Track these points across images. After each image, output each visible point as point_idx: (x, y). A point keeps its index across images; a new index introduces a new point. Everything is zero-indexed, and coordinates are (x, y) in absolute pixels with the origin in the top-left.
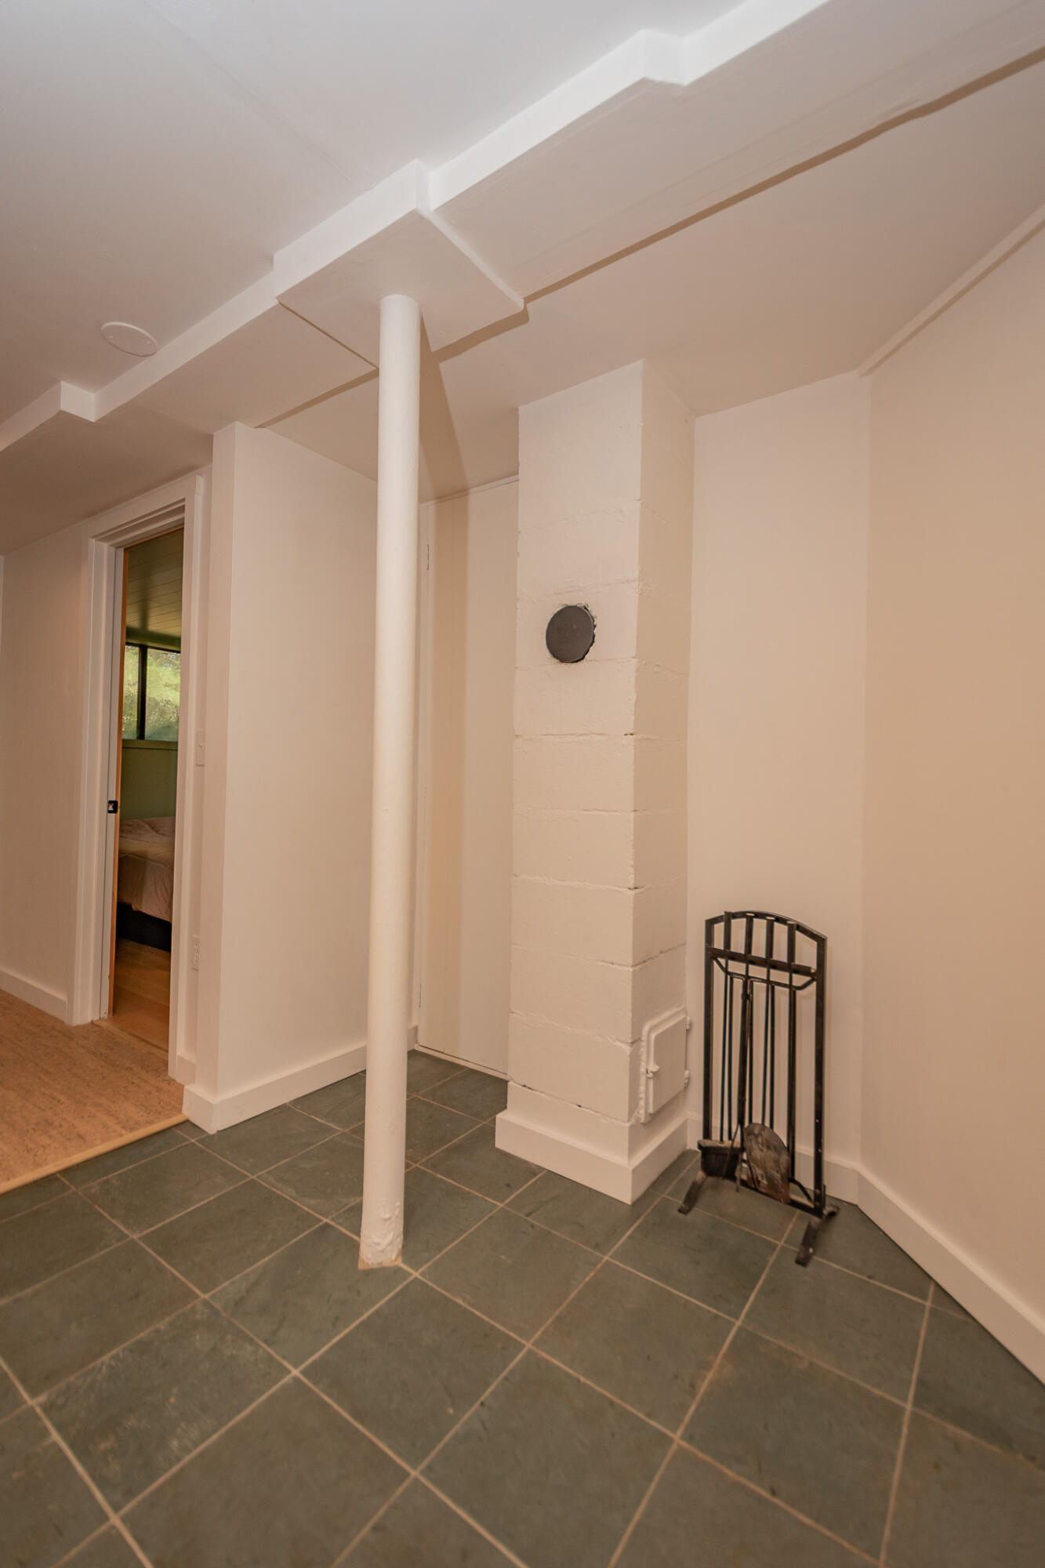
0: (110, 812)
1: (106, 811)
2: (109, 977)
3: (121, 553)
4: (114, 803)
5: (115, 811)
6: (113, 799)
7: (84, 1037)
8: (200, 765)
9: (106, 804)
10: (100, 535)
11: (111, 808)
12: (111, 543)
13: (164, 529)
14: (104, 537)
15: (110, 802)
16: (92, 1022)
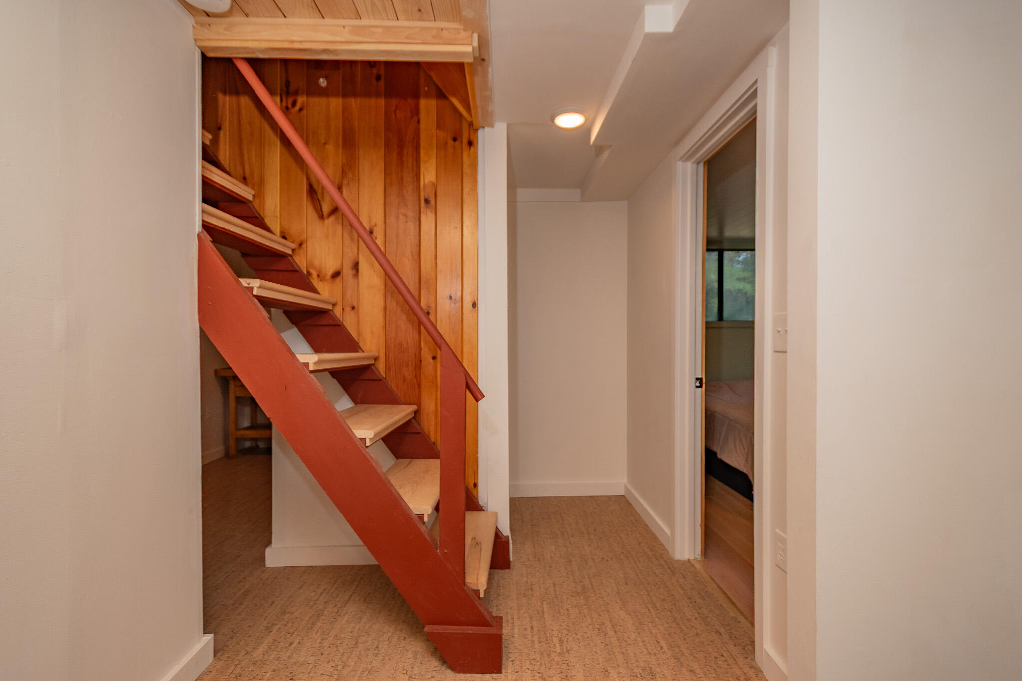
0: (697, 387)
1: (693, 386)
2: (701, 525)
3: (701, 167)
4: (699, 380)
5: (701, 386)
6: (699, 376)
7: (683, 575)
8: (781, 352)
9: (694, 380)
10: (684, 155)
11: (698, 384)
12: (693, 160)
13: (736, 126)
14: (686, 158)
15: (697, 379)
16: (689, 560)
